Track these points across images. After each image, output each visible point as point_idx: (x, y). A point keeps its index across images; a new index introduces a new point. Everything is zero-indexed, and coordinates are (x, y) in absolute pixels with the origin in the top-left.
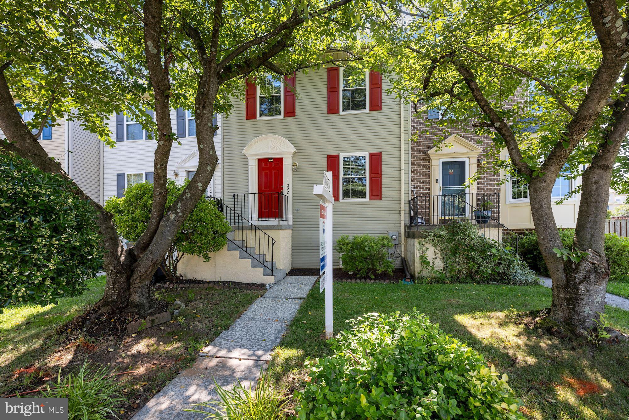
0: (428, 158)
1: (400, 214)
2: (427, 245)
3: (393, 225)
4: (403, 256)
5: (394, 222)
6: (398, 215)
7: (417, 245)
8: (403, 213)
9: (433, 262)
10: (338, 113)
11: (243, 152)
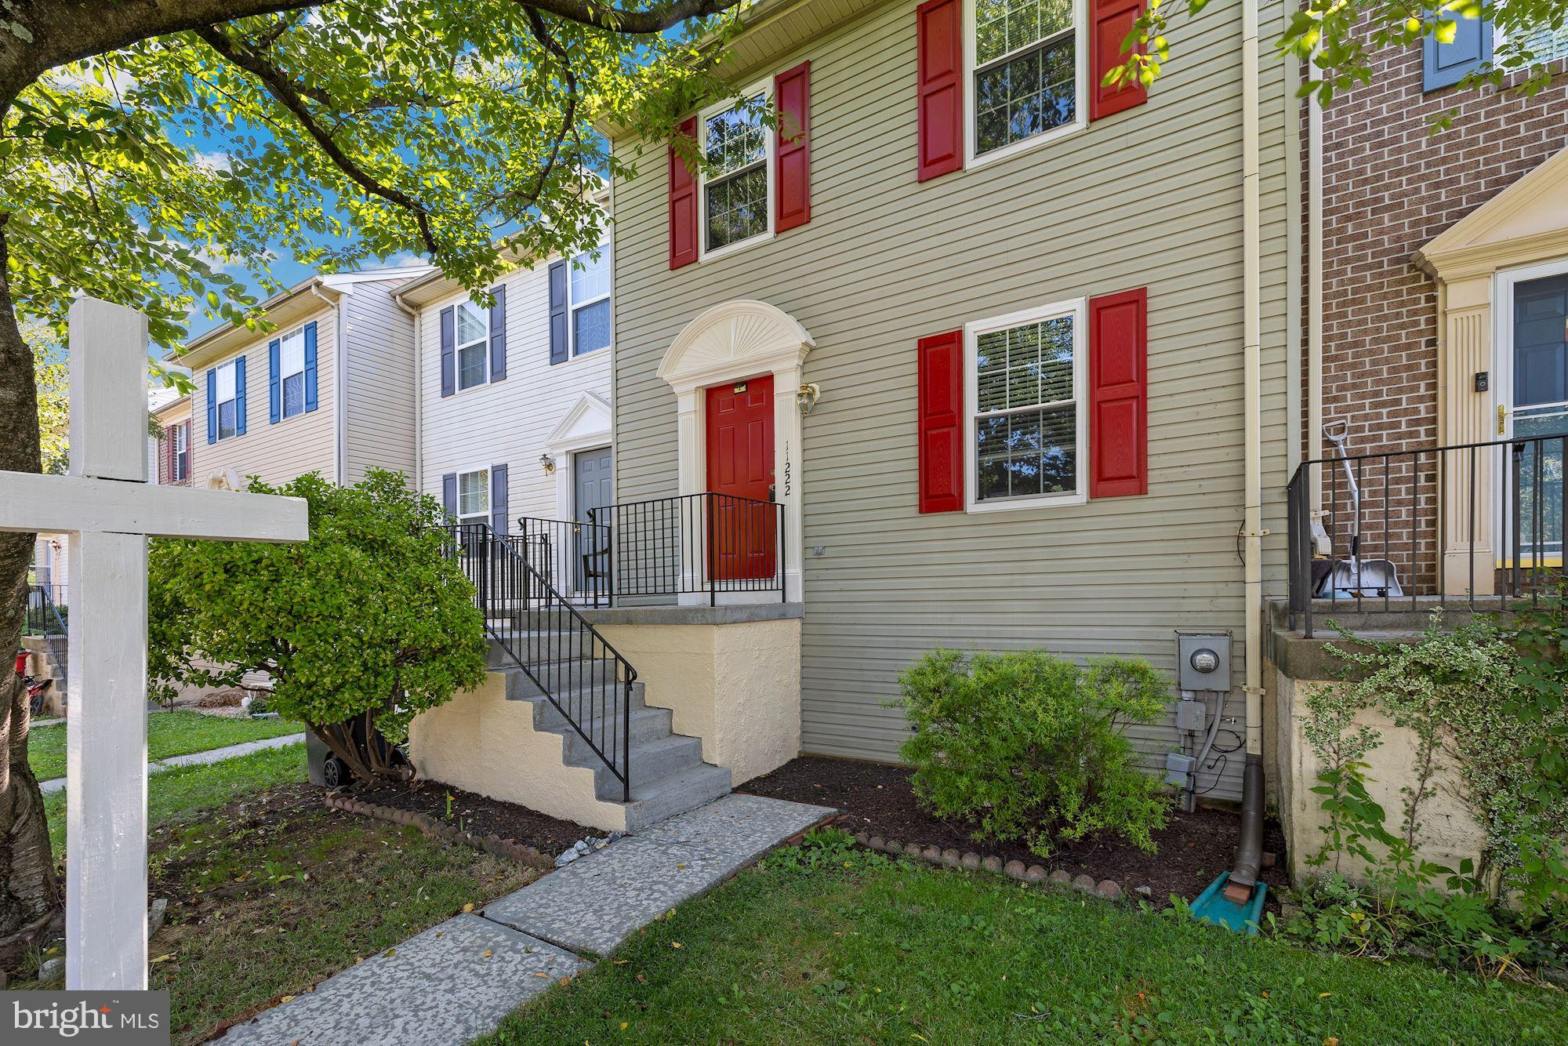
0: (1429, 280)
1: (1240, 552)
2: (1366, 718)
3: (1204, 604)
4: (1253, 748)
5: (1209, 590)
6: (1231, 559)
7: (1301, 710)
8: (1253, 547)
9: (1411, 812)
10: (959, 167)
11: (658, 374)
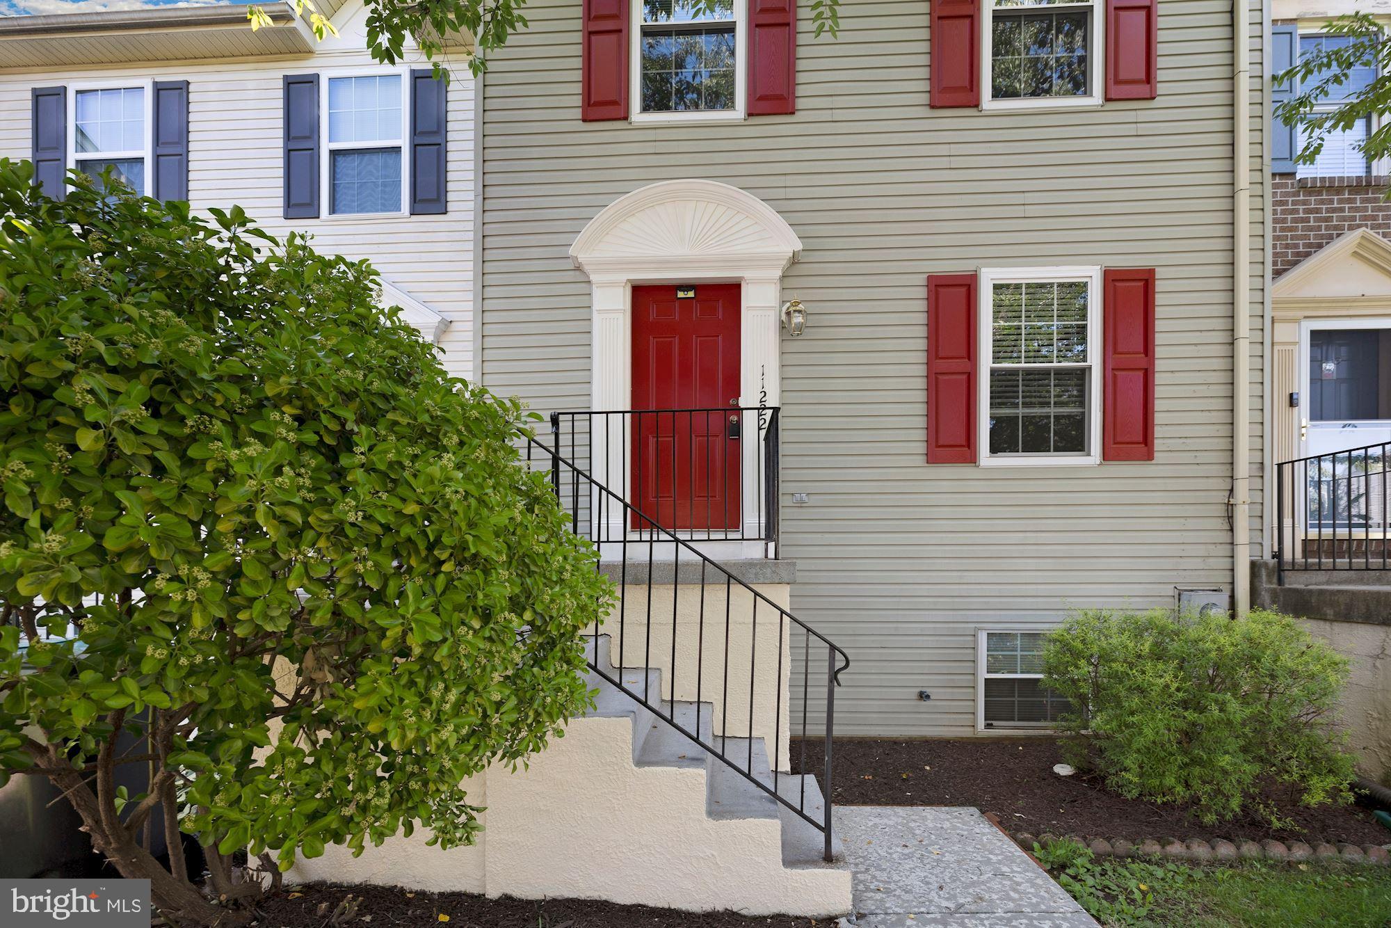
1: (1230, 518)
3: (1198, 563)
6: (1221, 524)
8: (1242, 514)
10: (976, 105)
11: (571, 251)
